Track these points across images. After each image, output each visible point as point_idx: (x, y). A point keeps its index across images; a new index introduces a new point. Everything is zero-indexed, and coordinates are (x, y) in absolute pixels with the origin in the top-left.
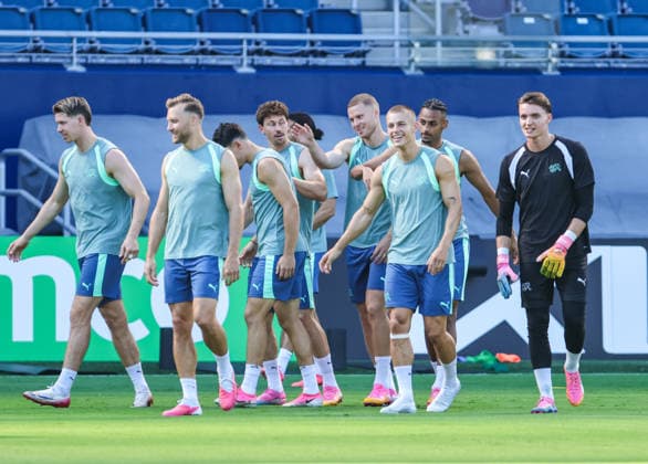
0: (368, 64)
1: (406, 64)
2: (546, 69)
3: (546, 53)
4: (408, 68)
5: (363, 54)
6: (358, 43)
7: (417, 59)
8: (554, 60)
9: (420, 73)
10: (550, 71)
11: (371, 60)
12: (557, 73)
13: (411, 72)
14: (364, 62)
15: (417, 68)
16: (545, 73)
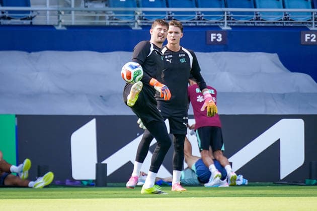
0: (34, 23)
1: (57, 24)
2: (134, 26)
3: (134, 17)
4: (58, 25)
5: (31, 18)
6: (28, 12)
7: (63, 21)
8: (139, 21)
9: (64, 28)
10: (136, 28)
11: (36, 22)
12: (140, 28)
13: (59, 28)
14: (31, 23)
15: (63, 26)
16: (133, 28)
